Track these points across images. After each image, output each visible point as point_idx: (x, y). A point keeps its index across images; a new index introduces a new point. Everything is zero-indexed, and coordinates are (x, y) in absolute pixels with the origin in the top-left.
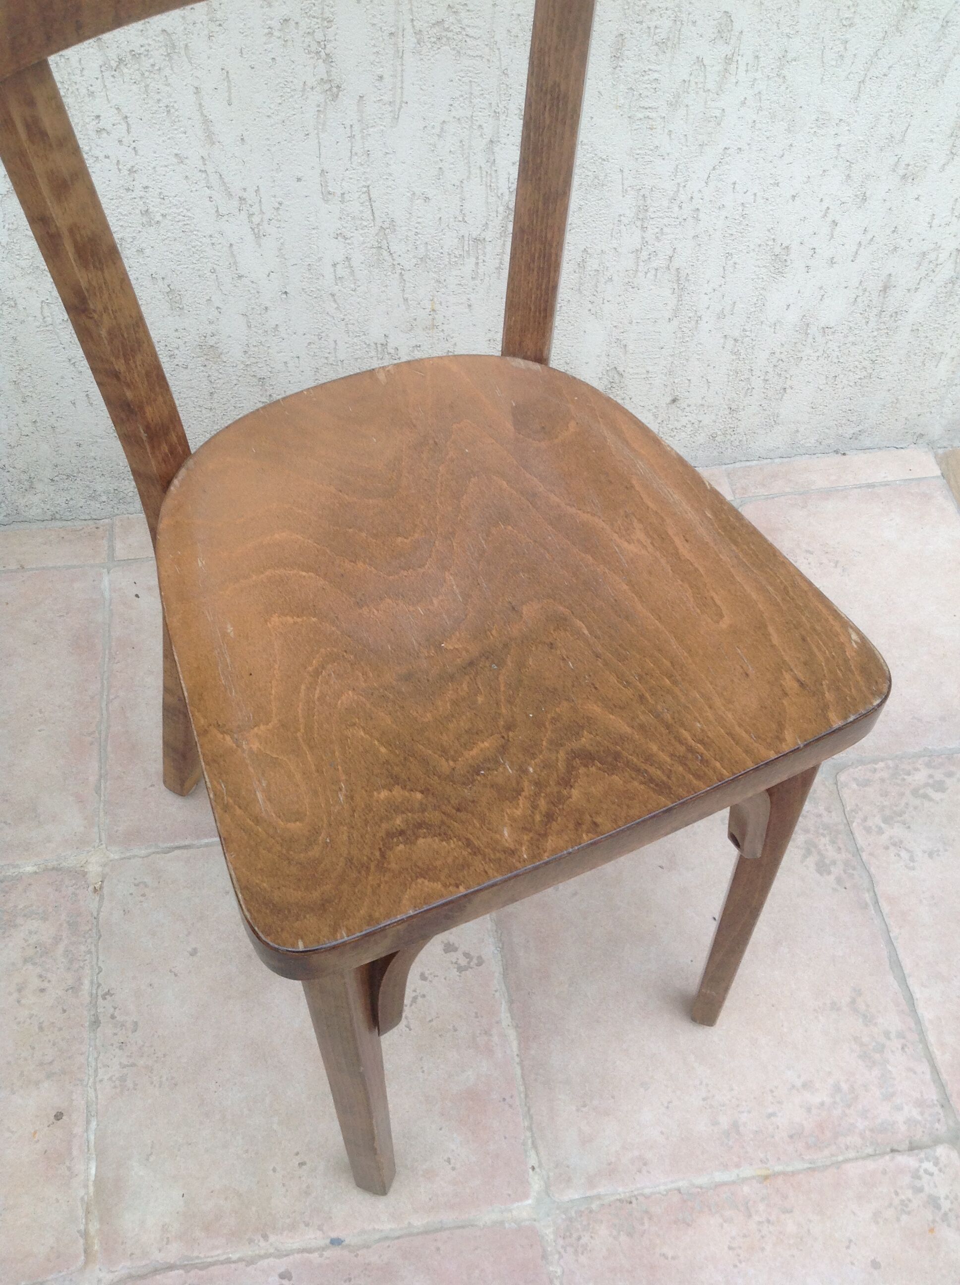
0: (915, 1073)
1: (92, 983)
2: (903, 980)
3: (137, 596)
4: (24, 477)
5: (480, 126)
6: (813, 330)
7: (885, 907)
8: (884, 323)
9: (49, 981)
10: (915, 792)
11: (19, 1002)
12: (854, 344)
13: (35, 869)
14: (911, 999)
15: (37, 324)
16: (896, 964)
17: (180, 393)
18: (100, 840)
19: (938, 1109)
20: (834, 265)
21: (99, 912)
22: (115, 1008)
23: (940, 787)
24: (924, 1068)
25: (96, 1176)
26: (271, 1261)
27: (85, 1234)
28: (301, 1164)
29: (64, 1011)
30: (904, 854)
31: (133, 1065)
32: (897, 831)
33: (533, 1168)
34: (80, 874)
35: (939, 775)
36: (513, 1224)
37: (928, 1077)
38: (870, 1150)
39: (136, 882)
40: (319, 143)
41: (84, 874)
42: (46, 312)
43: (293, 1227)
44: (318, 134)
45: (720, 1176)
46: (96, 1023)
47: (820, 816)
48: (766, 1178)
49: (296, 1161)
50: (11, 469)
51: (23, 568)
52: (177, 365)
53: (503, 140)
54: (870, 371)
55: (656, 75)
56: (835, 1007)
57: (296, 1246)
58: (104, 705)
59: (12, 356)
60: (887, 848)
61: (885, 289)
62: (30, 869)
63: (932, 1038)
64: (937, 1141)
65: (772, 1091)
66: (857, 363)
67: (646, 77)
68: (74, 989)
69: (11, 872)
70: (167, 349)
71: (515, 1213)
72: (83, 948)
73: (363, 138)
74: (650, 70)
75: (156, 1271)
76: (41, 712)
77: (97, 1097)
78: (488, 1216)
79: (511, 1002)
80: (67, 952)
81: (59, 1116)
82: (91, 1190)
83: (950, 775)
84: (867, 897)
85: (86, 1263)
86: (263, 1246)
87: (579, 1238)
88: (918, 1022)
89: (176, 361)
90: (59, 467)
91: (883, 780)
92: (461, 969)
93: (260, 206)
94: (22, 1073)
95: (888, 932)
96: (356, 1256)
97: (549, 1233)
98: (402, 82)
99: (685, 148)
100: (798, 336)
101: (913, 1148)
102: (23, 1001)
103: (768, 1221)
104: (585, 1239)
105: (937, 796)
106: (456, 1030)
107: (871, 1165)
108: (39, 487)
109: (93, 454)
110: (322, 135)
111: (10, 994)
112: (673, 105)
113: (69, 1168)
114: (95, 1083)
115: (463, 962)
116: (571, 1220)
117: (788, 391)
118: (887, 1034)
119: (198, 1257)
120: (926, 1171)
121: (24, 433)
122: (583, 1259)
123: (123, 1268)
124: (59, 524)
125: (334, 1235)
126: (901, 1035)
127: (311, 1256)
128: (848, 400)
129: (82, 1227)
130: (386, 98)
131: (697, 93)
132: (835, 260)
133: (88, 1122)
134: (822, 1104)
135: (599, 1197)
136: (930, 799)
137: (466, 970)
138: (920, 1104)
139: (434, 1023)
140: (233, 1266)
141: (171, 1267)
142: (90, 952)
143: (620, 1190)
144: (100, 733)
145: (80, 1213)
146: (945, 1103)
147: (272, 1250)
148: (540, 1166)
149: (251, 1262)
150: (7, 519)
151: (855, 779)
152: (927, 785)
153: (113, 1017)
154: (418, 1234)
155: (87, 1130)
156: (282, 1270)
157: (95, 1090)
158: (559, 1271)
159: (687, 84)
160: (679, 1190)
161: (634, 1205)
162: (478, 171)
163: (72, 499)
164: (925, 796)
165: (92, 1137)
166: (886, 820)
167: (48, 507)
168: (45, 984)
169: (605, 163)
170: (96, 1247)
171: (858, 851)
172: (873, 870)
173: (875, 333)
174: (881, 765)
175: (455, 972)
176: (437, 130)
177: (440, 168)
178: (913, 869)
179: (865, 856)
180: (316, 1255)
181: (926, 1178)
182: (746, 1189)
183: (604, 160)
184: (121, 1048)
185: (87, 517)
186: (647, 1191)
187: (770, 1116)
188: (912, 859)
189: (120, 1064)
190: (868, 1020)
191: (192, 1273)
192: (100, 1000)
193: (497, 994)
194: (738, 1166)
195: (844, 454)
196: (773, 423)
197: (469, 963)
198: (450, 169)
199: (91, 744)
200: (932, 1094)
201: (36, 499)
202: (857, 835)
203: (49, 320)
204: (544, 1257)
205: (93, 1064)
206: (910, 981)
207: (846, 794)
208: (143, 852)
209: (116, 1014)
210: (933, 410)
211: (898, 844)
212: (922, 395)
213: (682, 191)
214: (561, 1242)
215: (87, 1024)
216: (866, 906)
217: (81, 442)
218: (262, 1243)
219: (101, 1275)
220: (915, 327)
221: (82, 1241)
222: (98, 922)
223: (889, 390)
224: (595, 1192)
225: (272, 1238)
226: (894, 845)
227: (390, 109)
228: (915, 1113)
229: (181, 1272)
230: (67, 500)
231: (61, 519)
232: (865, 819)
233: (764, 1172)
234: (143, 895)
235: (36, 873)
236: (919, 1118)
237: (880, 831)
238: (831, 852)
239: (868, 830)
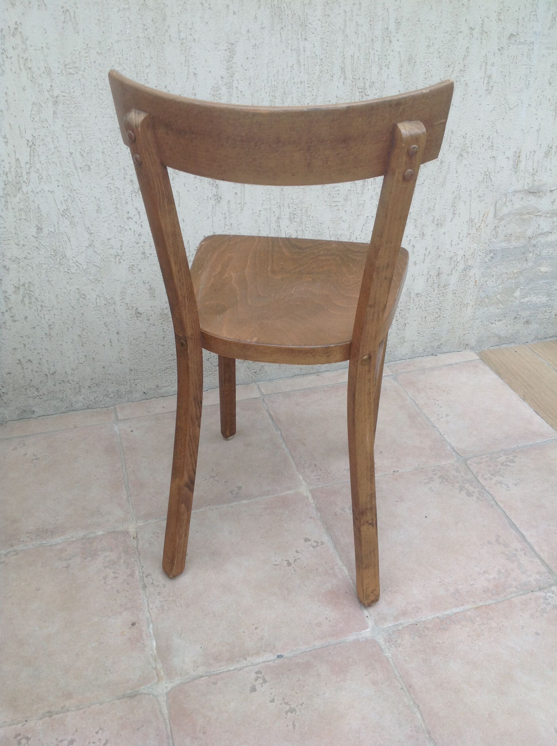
0: (533, 562)
1: (139, 572)
2: (517, 530)
3: (132, 431)
4: (77, 386)
5: (274, 212)
6: (413, 295)
7: (502, 505)
8: (441, 290)
9: (119, 574)
10: (502, 464)
11: (105, 583)
12: (430, 301)
13: (103, 533)
14: (523, 536)
15: (93, 306)
16: (513, 525)
17: (150, 338)
18: (133, 519)
19: (548, 574)
20: (416, 265)
21: (137, 546)
22: (153, 580)
23: (513, 461)
24: (537, 560)
25: (156, 645)
26: (250, 668)
27: (156, 669)
28: (256, 628)
29: (128, 584)
30: (503, 486)
31: (166, 601)
32: (498, 478)
33: (367, 617)
34: (126, 533)
35: (511, 457)
36: (363, 639)
37: (540, 563)
38: (522, 593)
39: (153, 532)
40: (213, 221)
41: (128, 532)
42: (98, 301)
43: (258, 653)
44: (212, 217)
45: (455, 610)
46: (145, 587)
47: (463, 477)
48: (477, 608)
49: (253, 628)
50: (72, 382)
51: (76, 427)
52: (151, 324)
53: (283, 217)
54: (439, 314)
55: (338, 188)
56: (489, 542)
57: (261, 661)
58: (124, 470)
59: (80, 323)
60: (496, 484)
61: (439, 275)
62: (100, 533)
63: (536, 549)
64: (551, 586)
65: (470, 576)
66: (433, 310)
67: (335, 189)
68: (132, 575)
69: (91, 535)
70: (147, 316)
71: (363, 635)
72: (133, 560)
73: (229, 218)
74: (336, 186)
75: (194, 679)
76: (95, 476)
77: (151, 615)
78: (351, 637)
79: (341, 556)
80: (125, 562)
81: (133, 624)
82: (155, 651)
83: (516, 457)
84: (493, 503)
85: (159, 681)
86: (245, 663)
87: (396, 641)
88: (529, 544)
89: (150, 322)
90: (93, 380)
91: (487, 461)
92: (314, 547)
93: (189, 249)
94: (112, 610)
95: (505, 514)
96: (292, 660)
97: (381, 641)
98: (244, 195)
99: (352, 218)
100: (407, 298)
101: (540, 589)
102: (107, 583)
103: (483, 624)
104: (399, 641)
105: (512, 464)
106: (317, 570)
107: (524, 597)
108: (83, 391)
109: (109, 372)
110: (214, 218)
111: (100, 581)
112: (346, 200)
113: (143, 644)
114: (149, 610)
115: (315, 544)
116: (390, 635)
117: (407, 325)
118: (516, 550)
119: (214, 671)
120: (549, 596)
121: (80, 362)
122: (400, 649)
123: (177, 681)
124: (90, 410)
125: (279, 654)
126: (523, 550)
127: (269, 663)
128: (433, 329)
129: (154, 666)
130: (238, 202)
131: (354, 194)
132: (416, 263)
133: (149, 625)
134: (495, 578)
135: (401, 624)
136: (510, 466)
137: (317, 547)
138: (539, 573)
139: (306, 568)
140: (232, 672)
141: (201, 677)
142: (136, 560)
143: (410, 620)
144: (125, 481)
145: (152, 660)
146: (550, 571)
147: (249, 664)
148: (370, 615)
149: (241, 669)
150: (66, 409)
151: (474, 462)
152: (506, 461)
153: (152, 583)
154: (319, 649)
155: (148, 628)
156: (256, 670)
157: (149, 613)
158: (390, 655)
159: (350, 191)
160: (438, 617)
161: (418, 625)
162: (274, 231)
163: (97, 397)
164: (507, 465)
165: (152, 631)
166: (492, 475)
167: (86, 402)
168: (117, 575)
169: (322, 225)
170: (162, 674)
171: (483, 487)
172: (492, 493)
173: (438, 296)
174: (485, 456)
175: (311, 548)
176: (258, 214)
177: (259, 230)
178: (509, 490)
179: (487, 488)
180: (271, 663)
181: (550, 599)
182: (469, 613)
183: (321, 224)
184: (159, 595)
185: (103, 406)
186: (423, 619)
187: (472, 585)
188: (508, 487)
189: (160, 601)
190: (506, 546)
191: (212, 677)
192: (145, 578)
193: (333, 554)
194: (463, 605)
195: (436, 355)
196: (403, 342)
197: (317, 544)
198: (263, 230)
199: (122, 485)
200: (544, 569)
201: (80, 398)
202: (481, 481)
203: (98, 304)
204: (381, 650)
205: (146, 603)
206: (520, 530)
207: (471, 468)
208: (154, 521)
209: (154, 582)
210: (470, 332)
211: (501, 483)
212: (463, 324)
213: (352, 235)
214: (388, 644)
215: (140, 588)
216: (493, 506)
217: (105, 366)
218: (244, 661)
219: (167, 685)
220: (454, 292)
221: (154, 671)
222: (138, 549)
223: (449, 323)
224: (399, 622)
225: (249, 659)
226: (499, 483)
227: (240, 206)
228: (538, 577)
229: (207, 677)
230: (95, 398)
231: (91, 408)
232: (483, 476)
233: (476, 606)
234: (158, 537)
235: (104, 534)
236: (541, 578)
237: (491, 479)
238: (471, 489)
239: (486, 479)
